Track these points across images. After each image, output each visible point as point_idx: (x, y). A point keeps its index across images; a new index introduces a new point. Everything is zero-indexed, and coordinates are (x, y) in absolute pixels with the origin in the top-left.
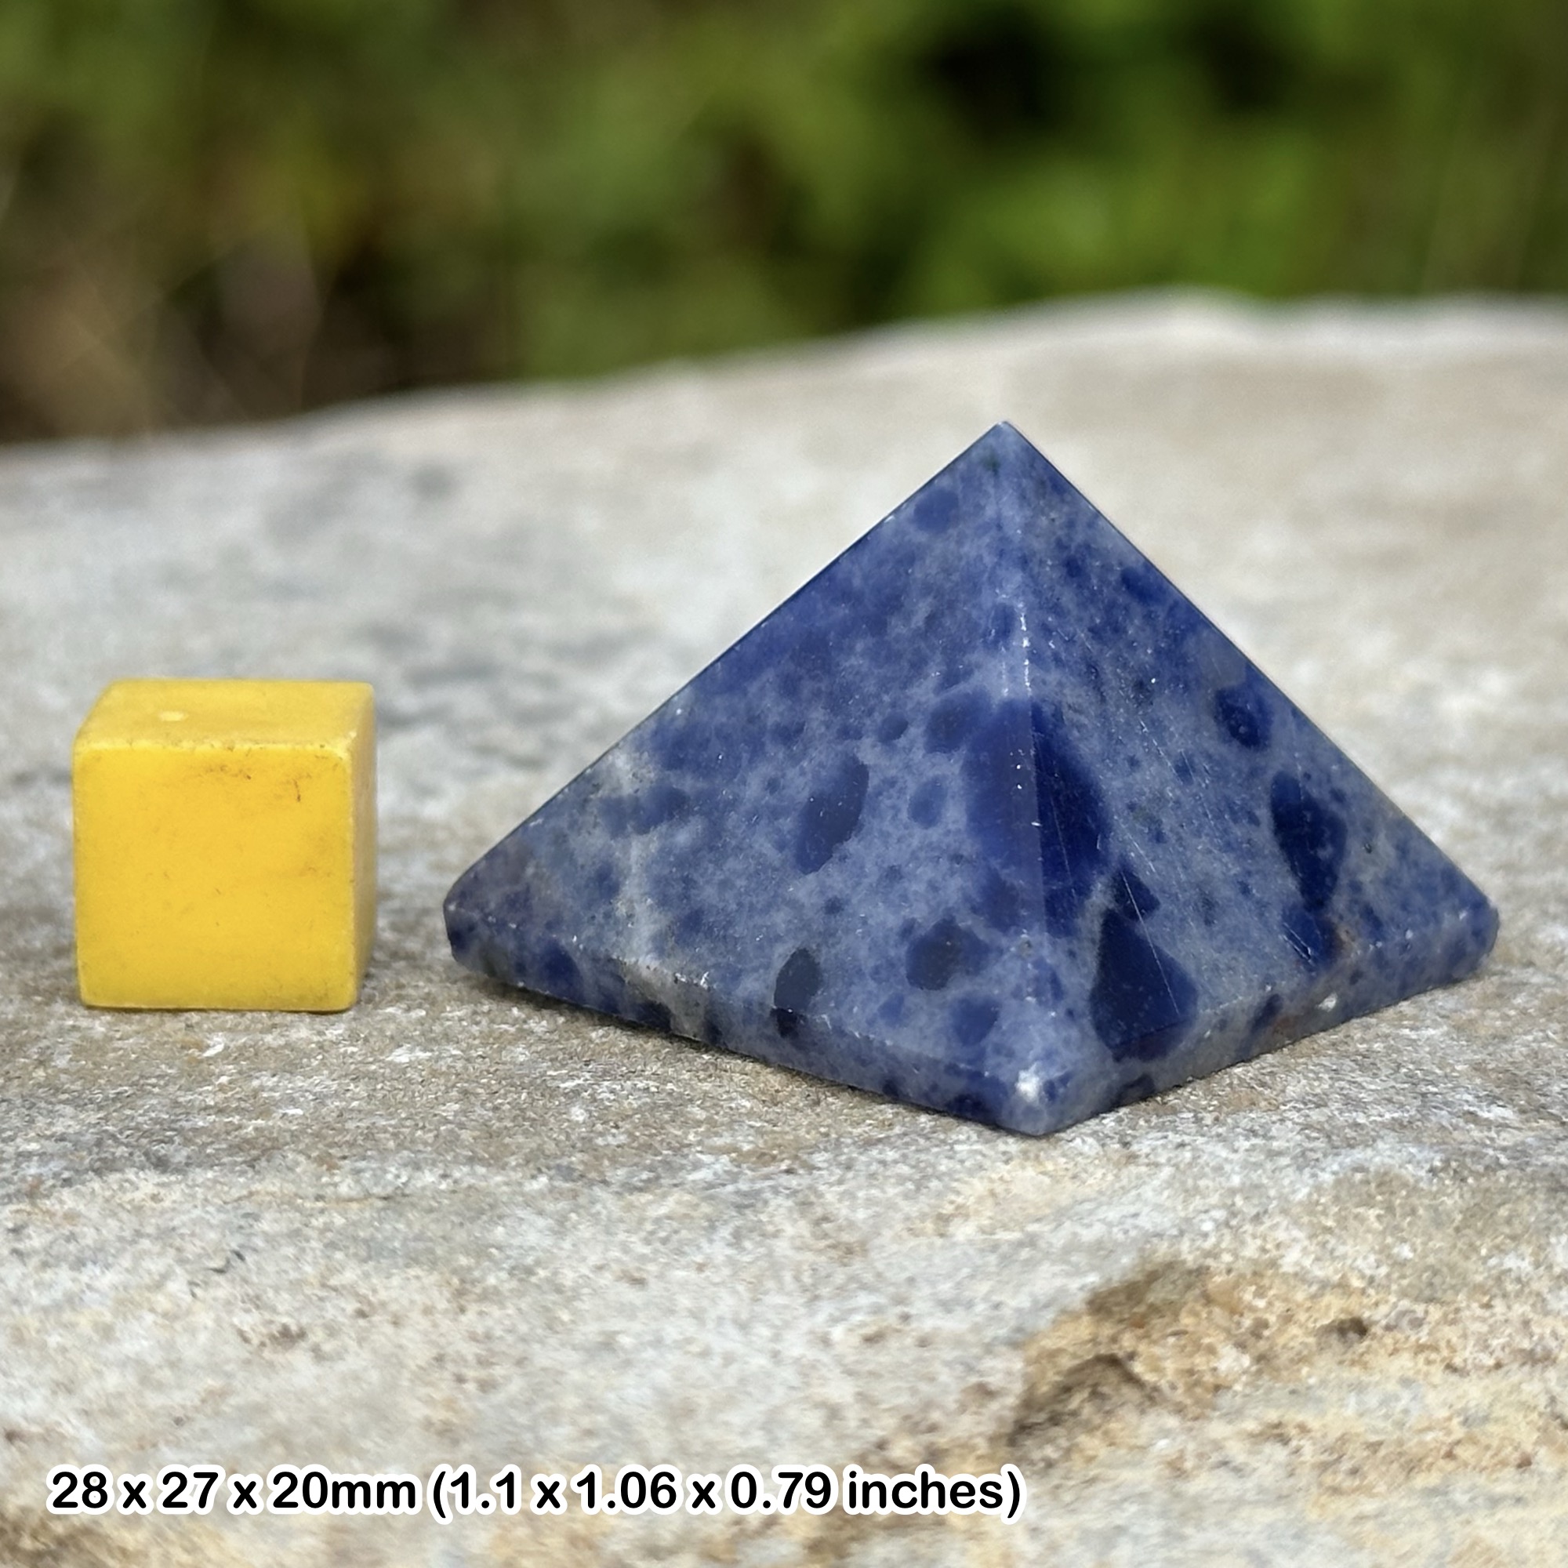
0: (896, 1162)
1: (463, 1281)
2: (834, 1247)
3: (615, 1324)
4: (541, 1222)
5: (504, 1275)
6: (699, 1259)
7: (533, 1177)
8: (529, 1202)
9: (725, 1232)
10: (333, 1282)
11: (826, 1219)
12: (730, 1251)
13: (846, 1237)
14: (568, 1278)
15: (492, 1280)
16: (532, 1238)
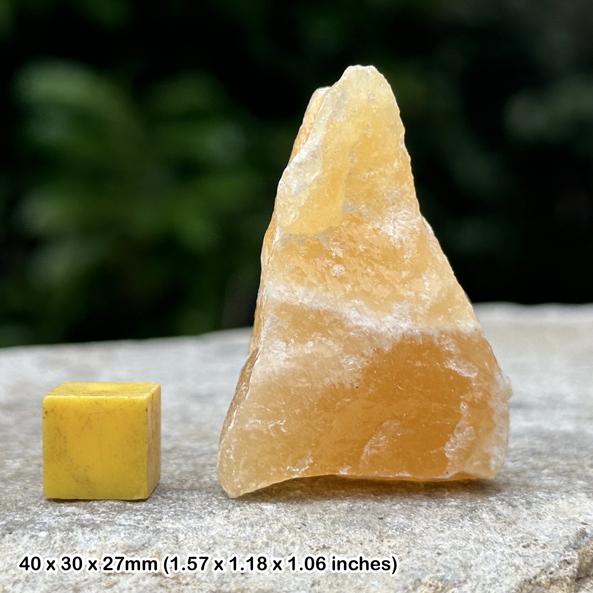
0: (519, 499)
1: (380, 533)
2: (505, 522)
3: (438, 542)
4: (402, 516)
5: (394, 531)
6: (461, 525)
7: (394, 505)
8: (396, 511)
9: (467, 518)
10: (336, 533)
11: (500, 515)
12: (471, 523)
13: (508, 520)
14: (417, 531)
15: (390, 532)
16: (401, 520)
